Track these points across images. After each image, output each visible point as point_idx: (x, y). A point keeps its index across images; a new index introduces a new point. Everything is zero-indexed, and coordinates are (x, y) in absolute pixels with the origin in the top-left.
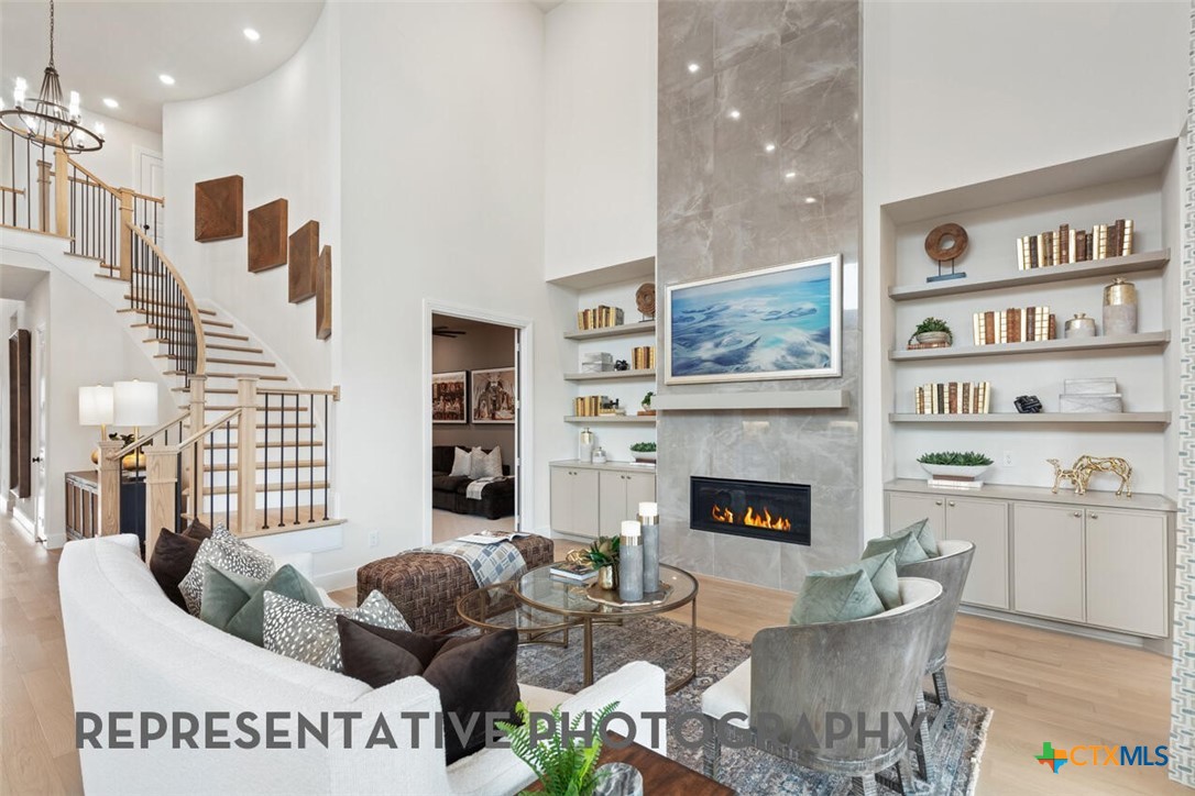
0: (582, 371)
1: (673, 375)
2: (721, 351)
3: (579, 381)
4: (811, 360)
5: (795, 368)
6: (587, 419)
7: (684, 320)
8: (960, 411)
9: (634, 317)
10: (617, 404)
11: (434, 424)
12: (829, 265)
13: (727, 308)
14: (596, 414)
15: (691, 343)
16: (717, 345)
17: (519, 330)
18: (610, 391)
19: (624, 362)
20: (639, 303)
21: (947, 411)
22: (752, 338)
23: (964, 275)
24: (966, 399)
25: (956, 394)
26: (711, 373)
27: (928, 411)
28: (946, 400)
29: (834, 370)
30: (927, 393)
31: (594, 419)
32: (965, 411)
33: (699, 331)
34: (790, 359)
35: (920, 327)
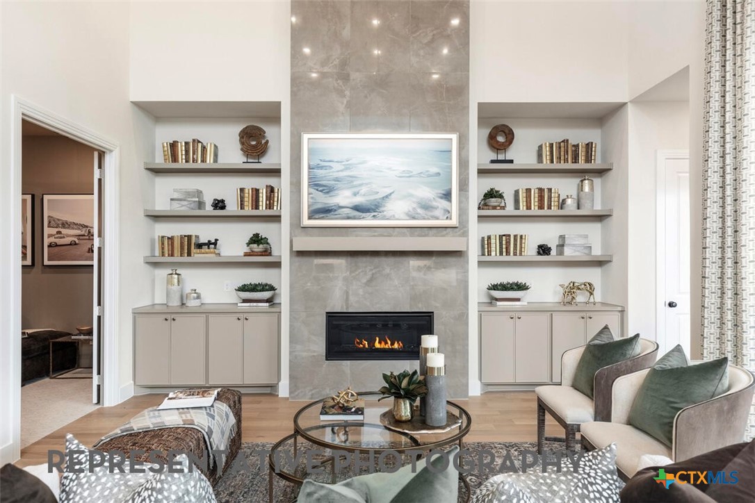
0: (162, 206)
1: (310, 218)
2: (358, 200)
3: (157, 218)
4: (437, 213)
5: (424, 219)
6: (177, 259)
7: (322, 168)
8: (512, 254)
9: (233, 155)
10: (215, 244)
12: (451, 139)
13: (364, 162)
14: (189, 254)
15: (328, 190)
16: (355, 194)
18: (204, 232)
19: (223, 201)
20: (242, 143)
21: (504, 254)
22: (388, 191)
23: (511, 161)
24: (515, 245)
25: (510, 242)
26: (349, 218)
27: (493, 254)
28: (504, 246)
30: (493, 241)
31: (186, 259)
32: (515, 254)
33: (337, 180)
34: (419, 211)
35: (485, 195)
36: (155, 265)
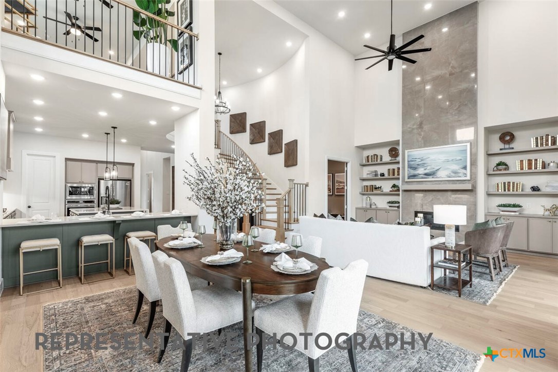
0: (365, 176)
1: (408, 179)
2: (427, 171)
3: (364, 180)
5: (454, 177)
6: (369, 193)
7: (412, 161)
8: (511, 191)
9: (387, 158)
10: (381, 187)
11: (328, 195)
12: (467, 145)
13: (429, 158)
14: (372, 191)
15: (415, 169)
16: (425, 169)
17: (347, 163)
18: (377, 184)
19: (383, 174)
20: (390, 154)
21: (507, 191)
22: (438, 168)
23: (513, 148)
24: (513, 187)
25: (510, 185)
26: (423, 178)
27: (500, 191)
28: (507, 187)
29: (468, 178)
30: (500, 185)
31: (371, 193)
32: (513, 191)
33: (418, 165)
34: (452, 174)
35: (497, 164)
36: (363, 194)
